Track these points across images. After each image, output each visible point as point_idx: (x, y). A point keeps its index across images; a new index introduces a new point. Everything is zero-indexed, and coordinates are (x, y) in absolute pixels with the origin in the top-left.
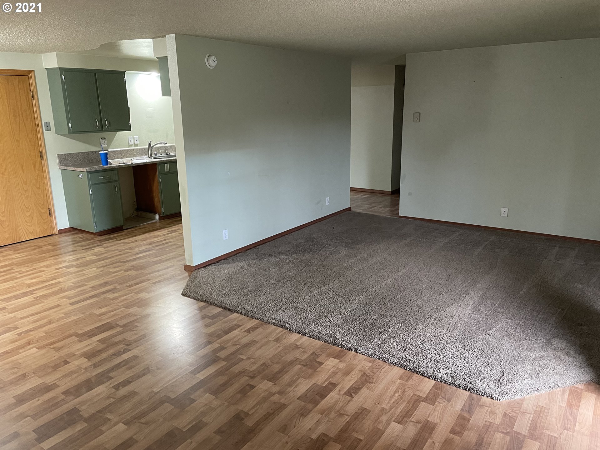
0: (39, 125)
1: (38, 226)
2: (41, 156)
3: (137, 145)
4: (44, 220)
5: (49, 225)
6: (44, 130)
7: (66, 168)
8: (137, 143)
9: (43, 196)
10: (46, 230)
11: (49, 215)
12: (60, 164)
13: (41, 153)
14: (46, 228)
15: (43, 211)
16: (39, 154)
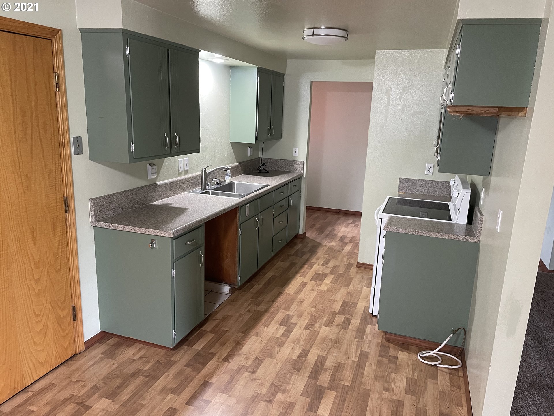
0: (66, 143)
1: (54, 345)
2: (65, 207)
3: (186, 172)
4: (64, 331)
5: (71, 338)
6: (73, 153)
7: (102, 225)
8: (187, 169)
9: (65, 285)
10: (66, 349)
11: (72, 319)
12: (96, 216)
13: (66, 200)
14: (66, 346)
15: (62, 314)
16: (63, 203)
